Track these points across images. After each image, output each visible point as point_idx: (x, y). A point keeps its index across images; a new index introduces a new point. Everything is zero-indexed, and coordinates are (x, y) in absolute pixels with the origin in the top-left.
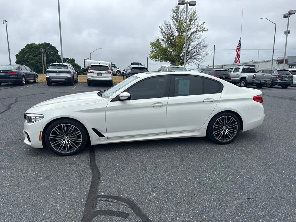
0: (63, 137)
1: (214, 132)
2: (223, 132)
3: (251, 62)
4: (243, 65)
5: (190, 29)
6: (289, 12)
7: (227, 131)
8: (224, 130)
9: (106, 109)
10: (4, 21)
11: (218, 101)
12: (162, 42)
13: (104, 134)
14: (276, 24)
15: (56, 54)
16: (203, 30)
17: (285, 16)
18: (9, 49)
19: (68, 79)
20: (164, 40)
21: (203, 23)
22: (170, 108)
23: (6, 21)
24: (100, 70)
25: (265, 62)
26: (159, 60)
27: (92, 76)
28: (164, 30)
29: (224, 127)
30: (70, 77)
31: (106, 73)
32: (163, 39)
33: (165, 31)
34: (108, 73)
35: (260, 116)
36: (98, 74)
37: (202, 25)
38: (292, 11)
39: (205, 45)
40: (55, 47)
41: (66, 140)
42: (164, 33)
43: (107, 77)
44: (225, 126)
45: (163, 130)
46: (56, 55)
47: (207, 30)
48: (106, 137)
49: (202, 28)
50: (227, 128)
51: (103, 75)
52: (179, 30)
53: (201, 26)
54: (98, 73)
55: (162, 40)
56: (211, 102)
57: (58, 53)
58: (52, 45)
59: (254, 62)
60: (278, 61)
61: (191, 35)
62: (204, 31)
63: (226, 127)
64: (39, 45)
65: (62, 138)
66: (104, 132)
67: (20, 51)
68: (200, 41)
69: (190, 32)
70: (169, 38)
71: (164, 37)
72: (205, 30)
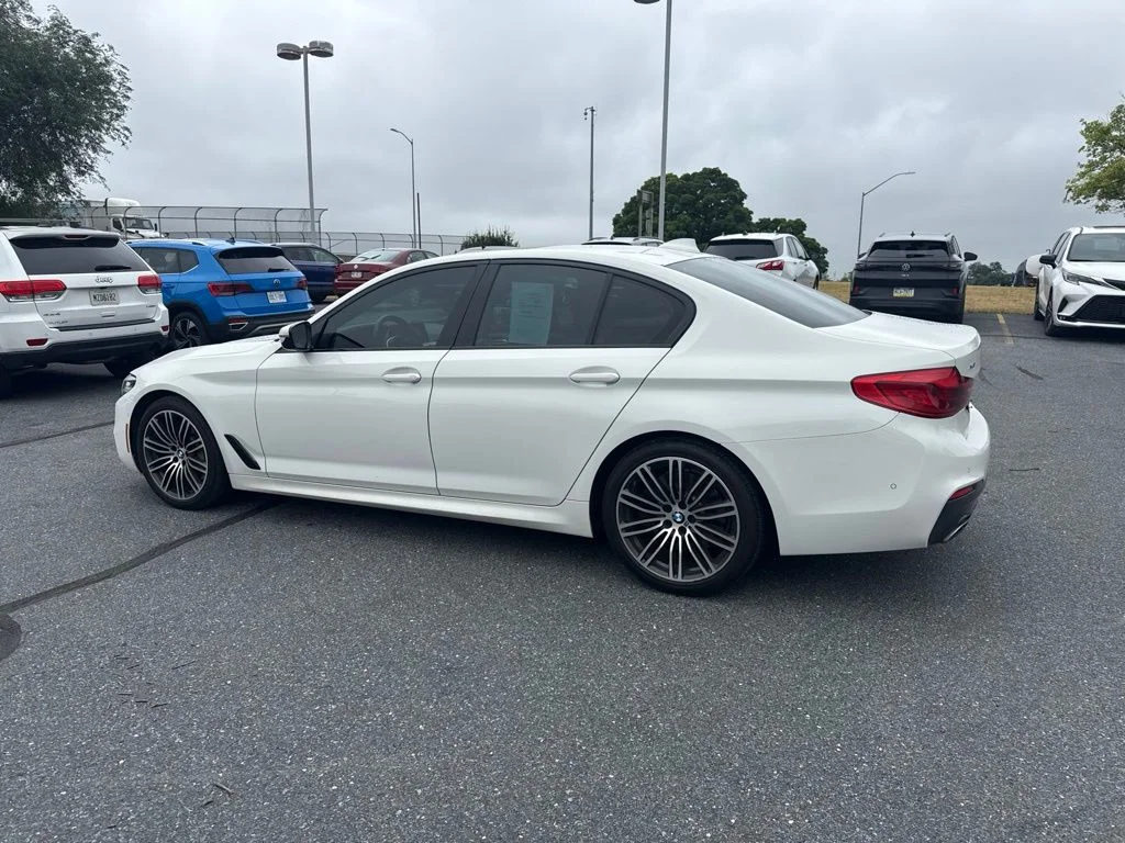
0: (174, 448)
1: (621, 526)
2: (672, 532)
7: (688, 532)
8: (676, 527)
9: (256, 377)
10: (589, 112)
11: (642, 383)
13: (260, 461)
15: (737, 207)
18: (592, 201)
22: (442, 394)
23: (593, 111)
29: (676, 508)
31: (763, 268)
35: (894, 486)
40: (736, 182)
41: (180, 461)
44: (682, 506)
45: (425, 479)
46: (736, 212)
48: (263, 470)
50: (691, 519)
56: (611, 383)
57: (745, 202)
58: (726, 175)
63: (686, 513)
64: (686, 177)
65: (171, 451)
66: (257, 454)
67: (626, 204)
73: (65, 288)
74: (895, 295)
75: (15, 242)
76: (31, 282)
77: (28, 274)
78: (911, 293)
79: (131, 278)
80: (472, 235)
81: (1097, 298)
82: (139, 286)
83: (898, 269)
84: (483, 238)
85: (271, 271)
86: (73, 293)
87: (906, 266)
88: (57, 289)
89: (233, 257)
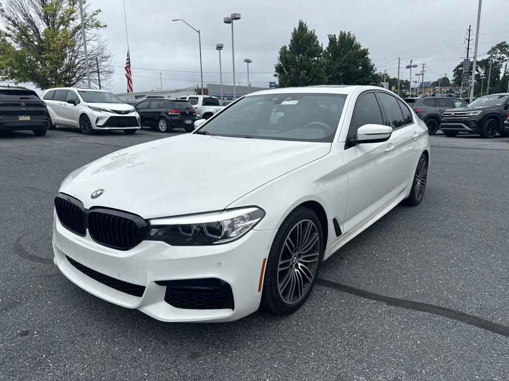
3: (155, 91)
4: (144, 96)
5: (73, 19)
6: (233, 15)
12: (7, 38)
14: (199, 32)
16: (98, 25)
17: (228, 21)
20: (10, 36)
21: (97, 11)
25: (178, 91)
26: (7, 78)
28: (7, 13)
32: (9, 32)
33: (12, 16)
37: (94, 14)
38: (237, 14)
39: (105, 55)
42: (9, 19)
47: (105, 26)
49: (95, 21)
52: (46, 19)
53: (94, 17)
55: (6, 35)
59: (161, 91)
60: (196, 90)
61: (74, 32)
62: (100, 27)
68: (96, 44)
69: (73, 25)
70: (23, 31)
71: (9, 29)
72: (101, 25)
74: (20, 119)
78: (28, 118)
81: (112, 117)
83: (19, 105)
87: (23, 104)
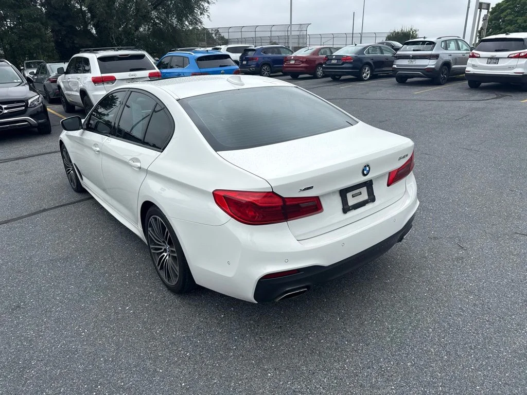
1: (151, 246)
2: (166, 255)
11: (147, 172)
13: (83, 177)
19: (427, 71)
24: (497, 51)
27: (474, 66)
30: (433, 67)
31: (511, 58)
34: (515, 57)
35: (229, 263)
36: (490, 60)
43: (510, 68)
48: (83, 181)
51: (501, 63)
54: (488, 58)
56: (139, 169)
73: (116, 80)
75: (100, 59)
76: (102, 77)
77: (102, 73)
79: (145, 73)
80: (392, 32)
82: (149, 77)
84: (398, 33)
85: (221, 66)
86: (120, 81)
88: (112, 80)
89: (204, 60)
